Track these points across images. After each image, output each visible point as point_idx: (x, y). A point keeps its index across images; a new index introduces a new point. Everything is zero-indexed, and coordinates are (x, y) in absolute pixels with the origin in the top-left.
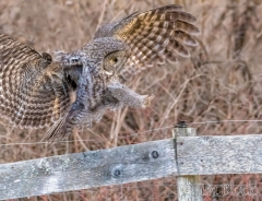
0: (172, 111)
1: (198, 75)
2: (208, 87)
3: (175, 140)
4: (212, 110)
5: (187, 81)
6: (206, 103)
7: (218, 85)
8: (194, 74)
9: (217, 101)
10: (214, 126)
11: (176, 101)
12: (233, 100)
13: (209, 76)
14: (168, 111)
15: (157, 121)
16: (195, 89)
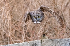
0: (41, 31)
1: (49, 21)
2: (52, 24)
3: (42, 40)
4: (53, 31)
5: (45, 22)
6: (51, 29)
7: (55, 24)
8: (48, 20)
9: (55, 28)
10: (54, 36)
11: (42, 28)
12: (59, 28)
13: (52, 21)
14: (39, 31)
15: (36, 34)
16: (48, 25)
